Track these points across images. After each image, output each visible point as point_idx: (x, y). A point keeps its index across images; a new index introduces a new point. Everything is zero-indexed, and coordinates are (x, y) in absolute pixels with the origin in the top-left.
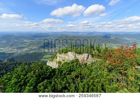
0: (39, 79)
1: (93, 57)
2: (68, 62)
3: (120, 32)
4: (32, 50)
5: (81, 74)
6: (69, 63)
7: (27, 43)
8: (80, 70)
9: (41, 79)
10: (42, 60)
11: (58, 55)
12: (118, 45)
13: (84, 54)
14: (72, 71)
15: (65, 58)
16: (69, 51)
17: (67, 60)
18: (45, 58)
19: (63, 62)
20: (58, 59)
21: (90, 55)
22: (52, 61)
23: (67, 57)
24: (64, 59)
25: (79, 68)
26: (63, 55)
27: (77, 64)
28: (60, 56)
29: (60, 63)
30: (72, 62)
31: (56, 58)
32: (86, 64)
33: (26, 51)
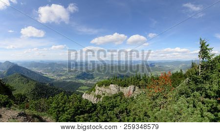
0: (77, 111)
1: (140, 88)
2: (110, 96)
3: (162, 61)
4: (69, 79)
5: (126, 109)
6: (111, 98)
7: (66, 72)
8: (125, 106)
9: (79, 111)
10: (77, 91)
11: (97, 87)
12: (162, 72)
13: (130, 87)
14: (115, 107)
15: (105, 91)
16: (112, 84)
17: (108, 94)
18: (81, 90)
19: (103, 96)
20: (97, 92)
21: (136, 87)
22: (89, 94)
23: (108, 91)
24: (104, 93)
25: (124, 103)
26: (103, 88)
27: (121, 98)
28: (100, 89)
29: (99, 97)
30: (115, 96)
31: (95, 91)
32: (132, 98)
33: (63, 79)
